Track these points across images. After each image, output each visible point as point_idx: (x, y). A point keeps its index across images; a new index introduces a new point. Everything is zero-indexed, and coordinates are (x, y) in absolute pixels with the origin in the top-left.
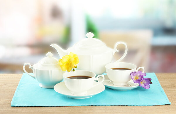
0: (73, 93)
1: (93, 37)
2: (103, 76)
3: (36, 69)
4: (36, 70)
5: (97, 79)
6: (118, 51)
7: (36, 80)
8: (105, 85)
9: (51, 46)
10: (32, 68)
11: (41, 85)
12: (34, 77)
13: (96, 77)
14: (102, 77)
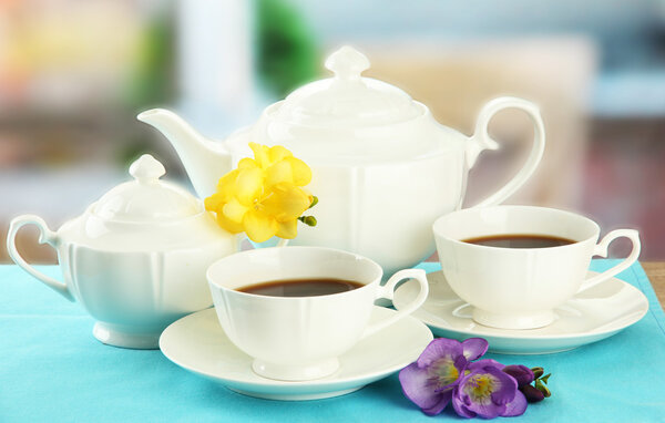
0: (263, 368)
1: (364, 74)
2: (419, 273)
3: (76, 246)
4: (81, 251)
5: (387, 292)
6: (493, 146)
7: (78, 306)
8: (431, 328)
9: (141, 117)
10: (56, 241)
11: (102, 333)
12: (65, 292)
13: (385, 280)
14: (416, 283)
